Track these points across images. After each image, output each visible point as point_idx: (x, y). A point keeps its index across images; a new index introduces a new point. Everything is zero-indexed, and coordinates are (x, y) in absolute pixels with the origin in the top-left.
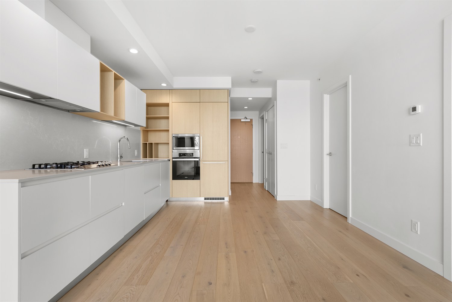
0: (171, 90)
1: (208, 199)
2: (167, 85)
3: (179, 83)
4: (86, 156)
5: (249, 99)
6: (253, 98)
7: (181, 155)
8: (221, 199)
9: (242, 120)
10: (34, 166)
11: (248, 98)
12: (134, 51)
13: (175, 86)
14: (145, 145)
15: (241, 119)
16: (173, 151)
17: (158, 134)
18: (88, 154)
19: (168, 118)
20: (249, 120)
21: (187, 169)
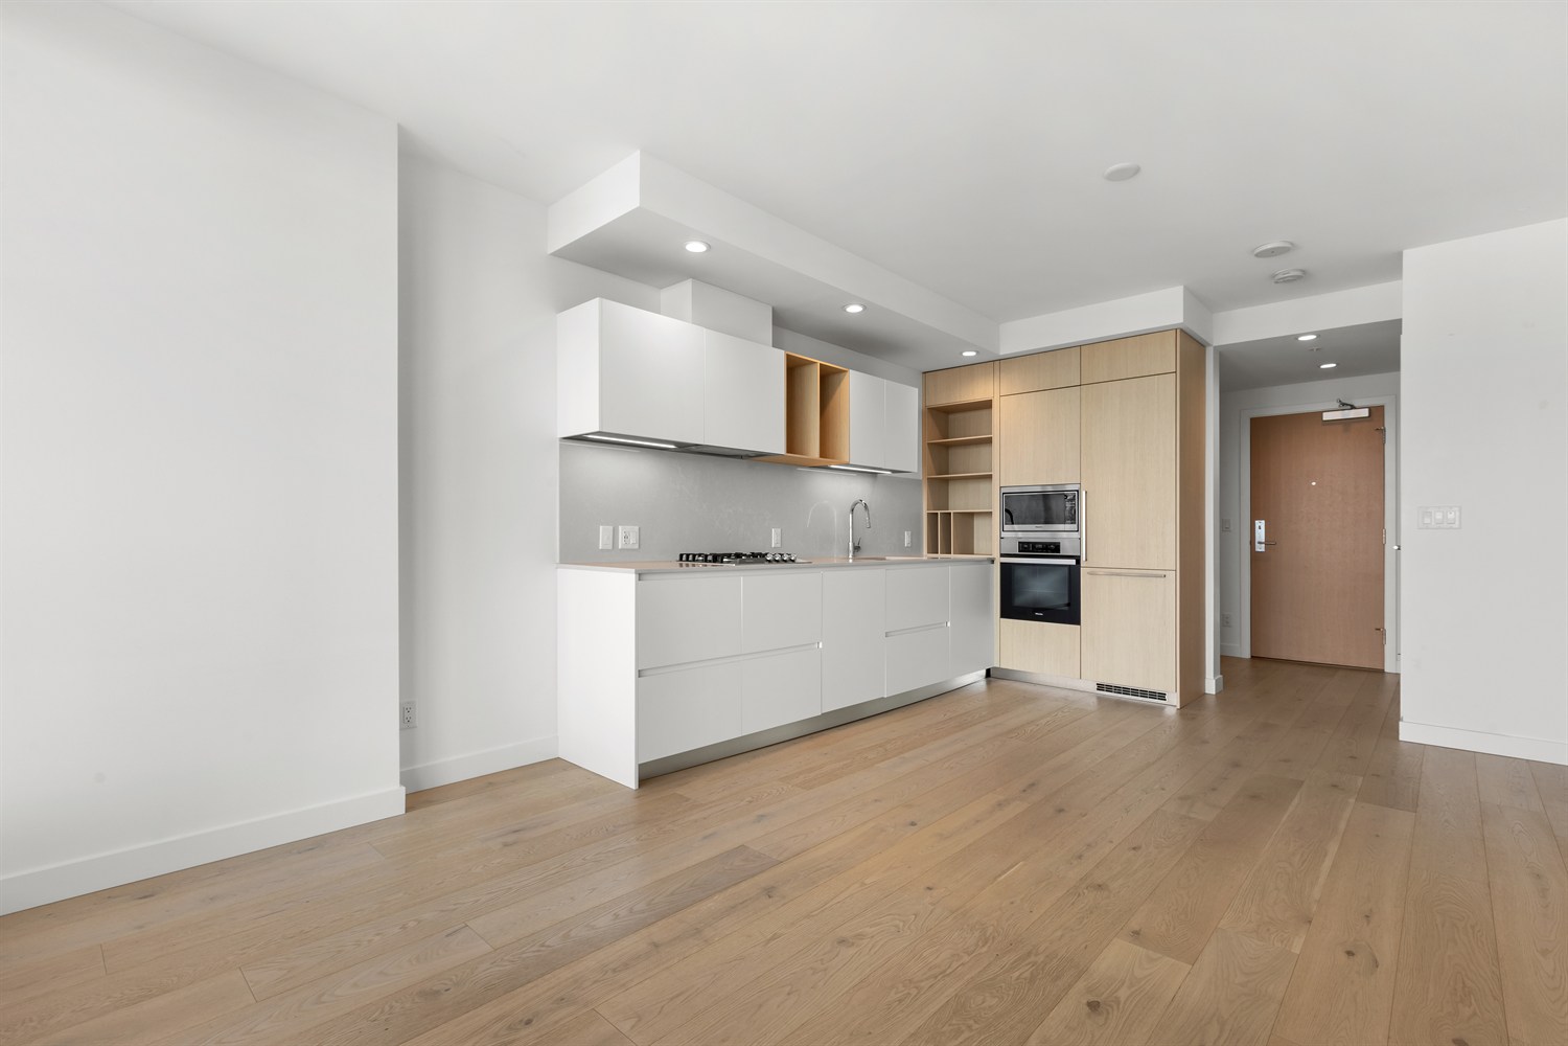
0: (995, 364)
1: (1109, 688)
2: (977, 352)
3: (1017, 337)
4: (774, 542)
5: (1301, 339)
6: (1319, 334)
7: (1027, 548)
8: (1153, 695)
9: (1327, 416)
10: (681, 556)
11: (1296, 337)
12: (854, 309)
13: (1004, 351)
14: (933, 517)
15: (1320, 414)
16: (1004, 534)
17: (972, 486)
18: (779, 538)
19: (989, 441)
20: (1365, 413)
21: (1041, 589)
